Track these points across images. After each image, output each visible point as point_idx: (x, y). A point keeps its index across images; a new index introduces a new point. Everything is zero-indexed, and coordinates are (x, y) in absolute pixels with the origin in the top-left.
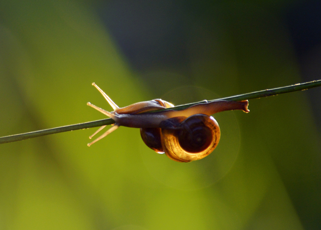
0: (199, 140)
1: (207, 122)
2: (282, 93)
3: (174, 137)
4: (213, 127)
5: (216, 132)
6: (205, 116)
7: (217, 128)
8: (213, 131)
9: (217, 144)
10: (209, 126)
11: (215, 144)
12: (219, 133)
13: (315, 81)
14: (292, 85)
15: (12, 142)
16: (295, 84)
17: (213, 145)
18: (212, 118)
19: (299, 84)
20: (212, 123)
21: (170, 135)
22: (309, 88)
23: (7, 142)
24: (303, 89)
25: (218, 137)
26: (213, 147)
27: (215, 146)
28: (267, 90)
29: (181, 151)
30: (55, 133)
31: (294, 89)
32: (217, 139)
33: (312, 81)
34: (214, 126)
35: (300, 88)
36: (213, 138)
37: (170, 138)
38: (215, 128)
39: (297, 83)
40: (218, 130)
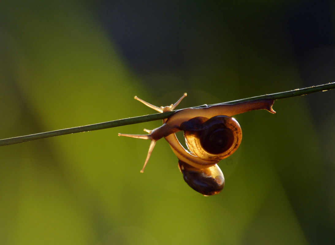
0: (220, 141)
1: (228, 123)
2: (281, 98)
3: (195, 138)
4: (234, 129)
5: (237, 133)
6: (227, 117)
7: (238, 129)
8: (235, 132)
9: (239, 145)
10: (230, 127)
11: (236, 145)
12: (241, 134)
13: (314, 86)
14: (292, 91)
15: (12, 144)
16: (294, 89)
17: (235, 146)
18: (233, 119)
19: (299, 89)
20: (233, 124)
21: (192, 137)
22: (308, 93)
23: (8, 145)
24: (302, 95)
25: (239, 138)
26: (235, 147)
27: (237, 147)
28: (267, 95)
29: (203, 152)
30: (55, 136)
31: (293, 94)
32: (239, 140)
33: (312, 86)
34: (236, 127)
35: (299, 94)
36: (235, 140)
37: (192, 140)
38: (236, 129)
39: (296, 89)
40: (240, 131)
